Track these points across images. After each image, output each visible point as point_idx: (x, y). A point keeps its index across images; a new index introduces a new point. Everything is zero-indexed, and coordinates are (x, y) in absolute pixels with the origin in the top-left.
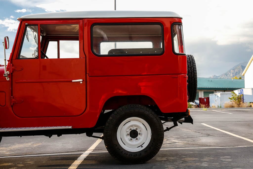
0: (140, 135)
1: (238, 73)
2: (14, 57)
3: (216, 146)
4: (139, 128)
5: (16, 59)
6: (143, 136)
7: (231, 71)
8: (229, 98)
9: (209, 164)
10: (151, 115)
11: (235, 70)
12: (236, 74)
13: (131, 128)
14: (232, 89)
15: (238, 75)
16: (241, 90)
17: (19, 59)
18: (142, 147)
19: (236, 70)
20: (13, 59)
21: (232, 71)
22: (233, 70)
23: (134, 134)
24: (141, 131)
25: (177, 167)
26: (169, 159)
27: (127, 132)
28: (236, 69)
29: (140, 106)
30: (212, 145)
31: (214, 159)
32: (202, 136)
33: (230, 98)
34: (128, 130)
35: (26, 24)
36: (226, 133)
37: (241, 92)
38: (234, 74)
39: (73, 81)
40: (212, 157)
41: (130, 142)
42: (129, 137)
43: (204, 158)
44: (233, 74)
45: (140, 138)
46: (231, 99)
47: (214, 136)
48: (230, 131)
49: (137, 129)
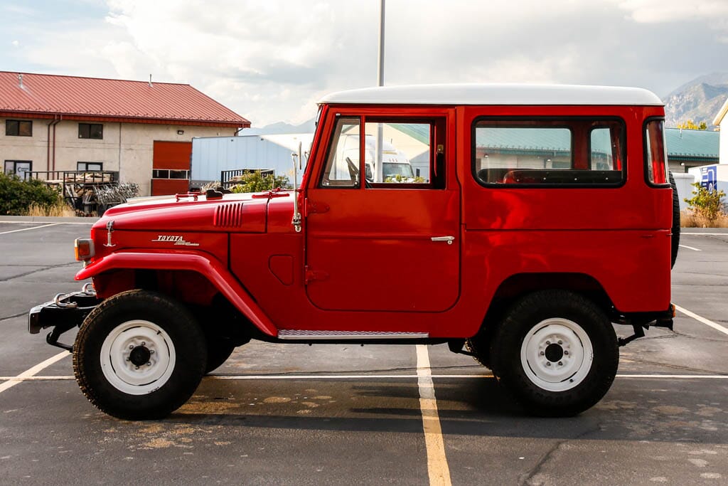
0: (567, 356)
1: (692, 105)
2: (311, 185)
3: (711, 372)
4: (566, 341)
5: (315, 188)
6: (573, 358)
7: (671, 100)
8: (686, 201)
9: (718, 426)
10: (594, 314)
11: (683, 96)
12: (686, 109)
13: (550, 340)
14: (678, 157)
15: (691, 111)
16: (709, 168)
17: (321, 188)
18: (571, 381)
19: (688, 96)
20: (309, 187)
21: (675, 98)
22: (678, 96)
23: (554, 353)
24: (569, 347)
25: (651, 429)
26: (623, 407)
27: (540, 347)
28: (686, 92)
29: (571, 294)
30: (698, 367)
31: (722, 412)
32: (661, 337)
33: (689, 199)
34: (542, 345)
35: (337, 114)
36: (714, 329)
37: (710, 173)
38: (681, 106)
39: (433, 239)
40: (716, 406)
41: (547, 371)
42: (545, 359)
43: (700, 408)
44: (677, 106)
45: (566, 362)
46: (690, 202)
47: (690, 337)
48: (723, 321)
49: (561, 343)
